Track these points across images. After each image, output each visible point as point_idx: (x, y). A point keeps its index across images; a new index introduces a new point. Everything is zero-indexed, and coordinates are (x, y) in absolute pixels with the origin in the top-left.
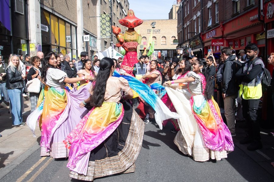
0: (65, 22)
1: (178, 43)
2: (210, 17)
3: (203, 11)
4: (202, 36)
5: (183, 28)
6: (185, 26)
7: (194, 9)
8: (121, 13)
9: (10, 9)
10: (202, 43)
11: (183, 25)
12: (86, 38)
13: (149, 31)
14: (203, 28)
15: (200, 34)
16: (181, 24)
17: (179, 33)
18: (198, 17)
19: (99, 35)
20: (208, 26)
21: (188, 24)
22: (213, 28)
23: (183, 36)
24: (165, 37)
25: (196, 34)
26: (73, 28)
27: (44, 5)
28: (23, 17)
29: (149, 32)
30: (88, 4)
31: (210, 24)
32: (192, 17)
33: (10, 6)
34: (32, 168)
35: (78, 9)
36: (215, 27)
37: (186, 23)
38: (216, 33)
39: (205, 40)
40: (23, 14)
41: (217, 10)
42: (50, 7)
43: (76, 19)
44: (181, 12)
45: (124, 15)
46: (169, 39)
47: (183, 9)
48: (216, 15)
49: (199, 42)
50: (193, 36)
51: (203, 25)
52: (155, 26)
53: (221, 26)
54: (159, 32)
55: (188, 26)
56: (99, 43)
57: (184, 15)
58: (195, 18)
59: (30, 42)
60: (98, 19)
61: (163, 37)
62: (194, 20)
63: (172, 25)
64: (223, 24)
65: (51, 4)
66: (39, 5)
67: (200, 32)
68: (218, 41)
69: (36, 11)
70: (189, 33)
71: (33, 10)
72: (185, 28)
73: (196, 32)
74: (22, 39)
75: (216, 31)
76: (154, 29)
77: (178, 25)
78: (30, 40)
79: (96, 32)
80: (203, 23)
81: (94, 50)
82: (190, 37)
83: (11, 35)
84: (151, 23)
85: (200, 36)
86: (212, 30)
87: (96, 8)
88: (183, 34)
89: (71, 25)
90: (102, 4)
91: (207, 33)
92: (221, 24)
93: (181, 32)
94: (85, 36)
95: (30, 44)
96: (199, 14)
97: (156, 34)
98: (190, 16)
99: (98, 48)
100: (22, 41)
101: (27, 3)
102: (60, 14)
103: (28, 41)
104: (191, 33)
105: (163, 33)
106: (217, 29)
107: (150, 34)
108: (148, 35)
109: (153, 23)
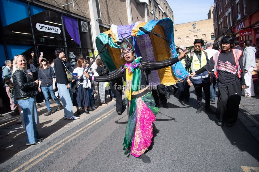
1: (215, 38)
2: (239, 12)
3: (233, 7)
4: (233, 29)
5: (218, 25)
6: (220, 23)
7: (225, 7)
9: (78, 30)
10: (233, 34)
11: (218, 22)
14: (234, 22)
15: (231, 27)
16: (216, 21)
17: (215, 30)
18: (229, 13)
20: (238, 20)
21: (222, 20)
22: (242, 21)
23: (219, 31)
24: (205, 35)
25: (228, 28)
27: (102, 24)
28: (88, 34)
29: (191, 32)
31: (239, 17)
32: (224, 14)
33: (78, 28)
34: (81, 129)
36: (243, 20)
37: (220, 20)
38: (244, 25)
39: (236, 32)
40: (88, 32)
41: (245, 4)
42: (107, 24)
44: (215, 11)
46: (208, 36)
47: (217, 8)
48: (244, 8)
49: (231, 35)
50: (226, 30)
51: (234, 19)
52: (196, 26)
53: (248, 17)
54: (200, 31)
55: (222, 22)
57: (218, 14)
58: (226, 14)
59: (94, 51)
61: (203, 35)
62: (226, 17)
63: (211, 23)
64: (250, 15)
65: (108, 22)
66: (98, 24)
67: (231, 26)
68: (245, 31)
69: (96, 29)
70: (223, 28)
71: (94, 28)
72: (220, 24)
73: (228, 26)
74: (89, 49)
75: (244, 23)
76: (195, 29)
77: (214, 23)
78: (95, 49)
80: (234, 18)
82: (224, 31)
83: (81, 48)
84: (192, 25)
85: (231, 29)
86: (241, 23)
87: (144, 20)
88: (219, 30)
90: (149, 16)
91: (237, 26)
92: (248, 16)
93: (217, 28)
95: (95, 52)
96: (230, 10)
97: (197, 33)
98: (223, 13)
100: (90, 51)
101: (90, 24)
104: (225, 28)
105: (203, 31)
106: (245, 21)
107: (192, 34)
108: (190, 34)
109: (194, 24)
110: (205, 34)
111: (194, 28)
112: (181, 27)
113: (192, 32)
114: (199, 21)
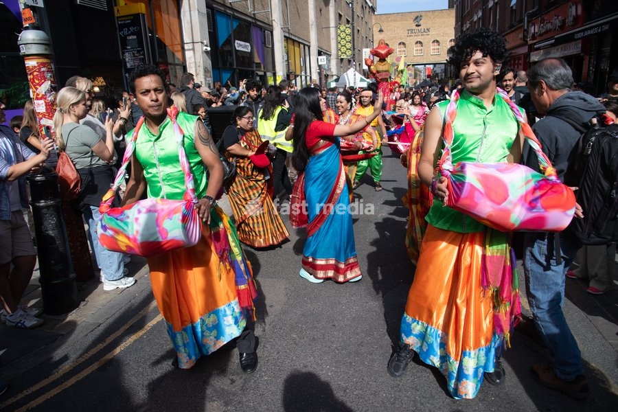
0: (299, 43)
3: (484, 11)
5: (462, 31)
6: (465, 29)
7: (475, 4)
8: (362, 6)
11: (462, 26)
12: (321, 60)
13: (410, 32)
16: (459, 23)
18: (479, 19)
19: (333, 51)
21: (468, 25)
24: (438, 42)
26: (307, 48)
27: (286, 32)
28: (270, 50)
29: (410, 34)
30: (321, 10)
32: (472, 16)
35: (310, 23)
37: (466, 23)
40: (271, 46)
43: (308, 36)
45: (368, 7)
46: (444, 45)
52: (421, 22)
54: (428, 33)
55: (468, 29)
56: (334, 62)
57: (463, 11)
58: (475, 18)
60: (333, 31)
61: (434, 42)
66: (283, 34)
71: (279, 41)
76: (419, 28)
77: (456, 25)
78: (277, 72)
79: (330, 47)
81: (329, 73)
84: (414, 18)
87: (328, 12)
89: (304, 45)
94: (320, 57)
95: (277, 77)
96: (480, 14)
97: (422, 37)
98: (471, 13)
99: (332, 70)
102: (295, 36)
103: (275, 75)
105: (434, 34)
107: (411, 38)
108: (408, 38)
109: (417, 18)
110: (438, 39)
111: (417, 26)
112: (392, 21)
113: (413, 35)
114: (429, 11)
